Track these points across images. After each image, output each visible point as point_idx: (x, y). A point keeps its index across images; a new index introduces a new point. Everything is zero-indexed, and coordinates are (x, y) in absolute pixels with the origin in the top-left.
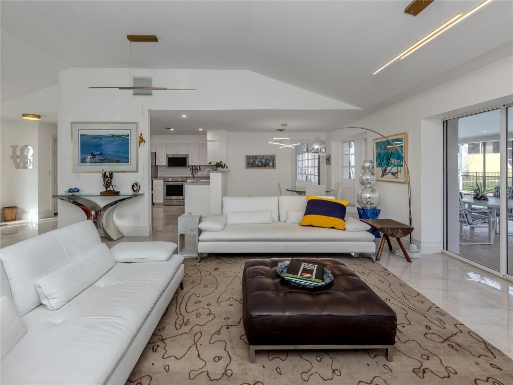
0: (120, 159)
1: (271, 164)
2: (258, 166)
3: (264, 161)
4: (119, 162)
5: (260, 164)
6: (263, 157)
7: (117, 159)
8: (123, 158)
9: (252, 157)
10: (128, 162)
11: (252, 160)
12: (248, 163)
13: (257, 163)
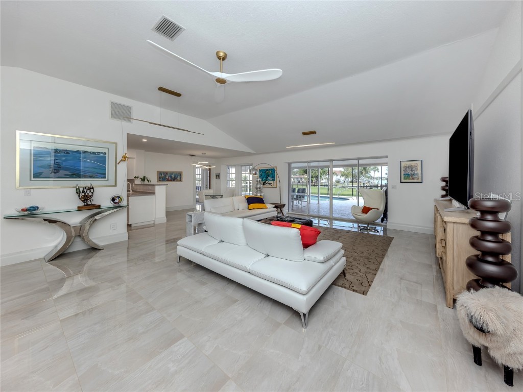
0: (94, 175)
1: (179, 178)
2: (168, 180)
3: (173, 176)
4: (94, 178)
5: (170, 179)
6: (172, 173)
7: (90, 174)
8: (97, 173)
9: (164, 173)
10: (105, 177)
11: (163, 175)
12: (160, 178)
13: (167, 178)
